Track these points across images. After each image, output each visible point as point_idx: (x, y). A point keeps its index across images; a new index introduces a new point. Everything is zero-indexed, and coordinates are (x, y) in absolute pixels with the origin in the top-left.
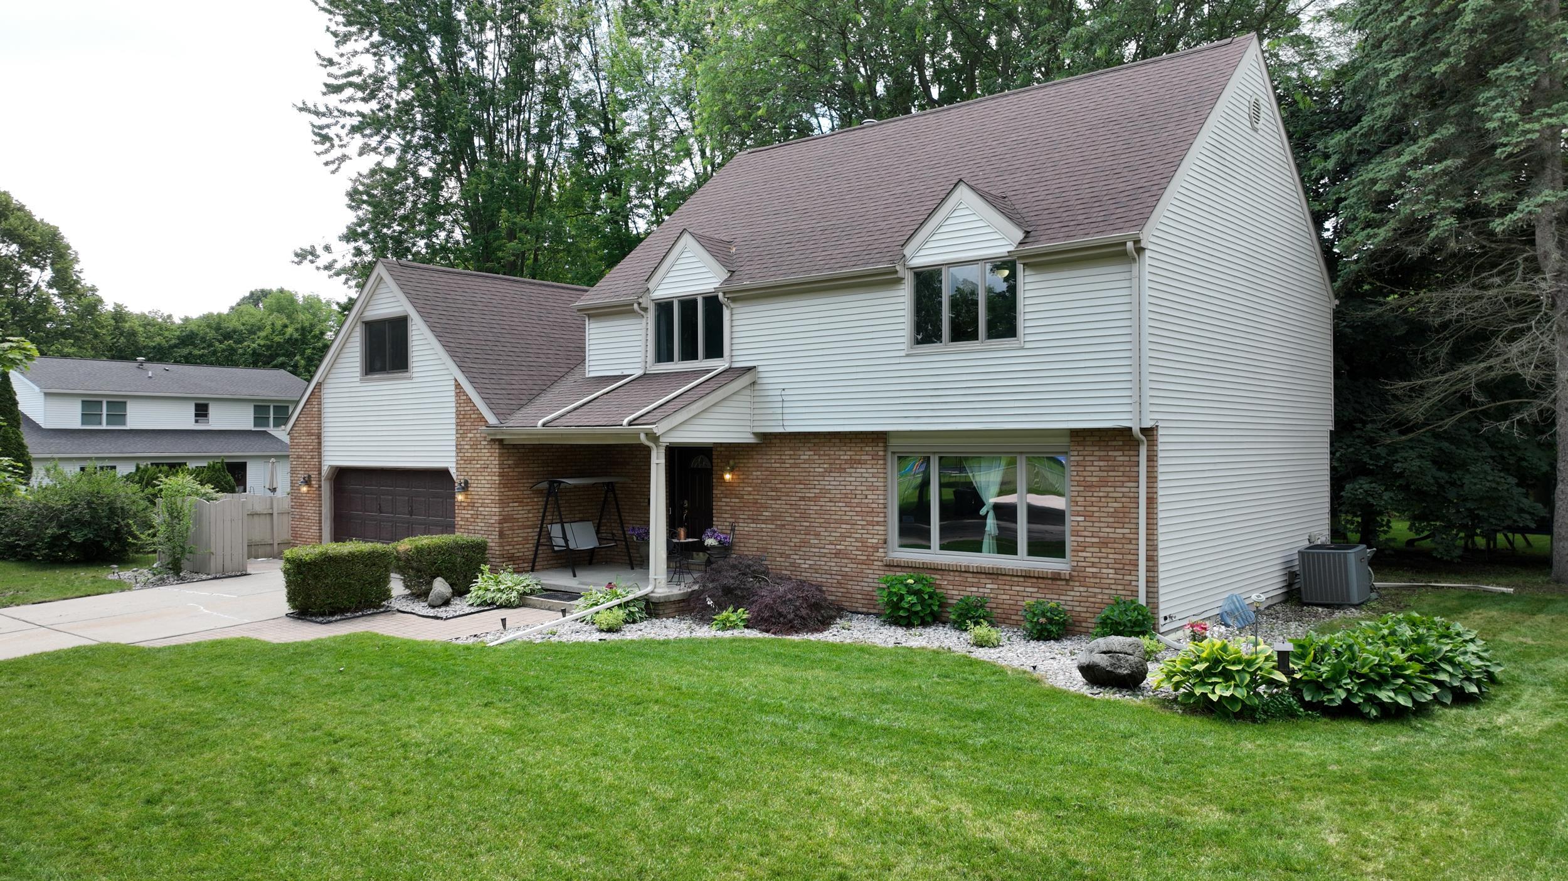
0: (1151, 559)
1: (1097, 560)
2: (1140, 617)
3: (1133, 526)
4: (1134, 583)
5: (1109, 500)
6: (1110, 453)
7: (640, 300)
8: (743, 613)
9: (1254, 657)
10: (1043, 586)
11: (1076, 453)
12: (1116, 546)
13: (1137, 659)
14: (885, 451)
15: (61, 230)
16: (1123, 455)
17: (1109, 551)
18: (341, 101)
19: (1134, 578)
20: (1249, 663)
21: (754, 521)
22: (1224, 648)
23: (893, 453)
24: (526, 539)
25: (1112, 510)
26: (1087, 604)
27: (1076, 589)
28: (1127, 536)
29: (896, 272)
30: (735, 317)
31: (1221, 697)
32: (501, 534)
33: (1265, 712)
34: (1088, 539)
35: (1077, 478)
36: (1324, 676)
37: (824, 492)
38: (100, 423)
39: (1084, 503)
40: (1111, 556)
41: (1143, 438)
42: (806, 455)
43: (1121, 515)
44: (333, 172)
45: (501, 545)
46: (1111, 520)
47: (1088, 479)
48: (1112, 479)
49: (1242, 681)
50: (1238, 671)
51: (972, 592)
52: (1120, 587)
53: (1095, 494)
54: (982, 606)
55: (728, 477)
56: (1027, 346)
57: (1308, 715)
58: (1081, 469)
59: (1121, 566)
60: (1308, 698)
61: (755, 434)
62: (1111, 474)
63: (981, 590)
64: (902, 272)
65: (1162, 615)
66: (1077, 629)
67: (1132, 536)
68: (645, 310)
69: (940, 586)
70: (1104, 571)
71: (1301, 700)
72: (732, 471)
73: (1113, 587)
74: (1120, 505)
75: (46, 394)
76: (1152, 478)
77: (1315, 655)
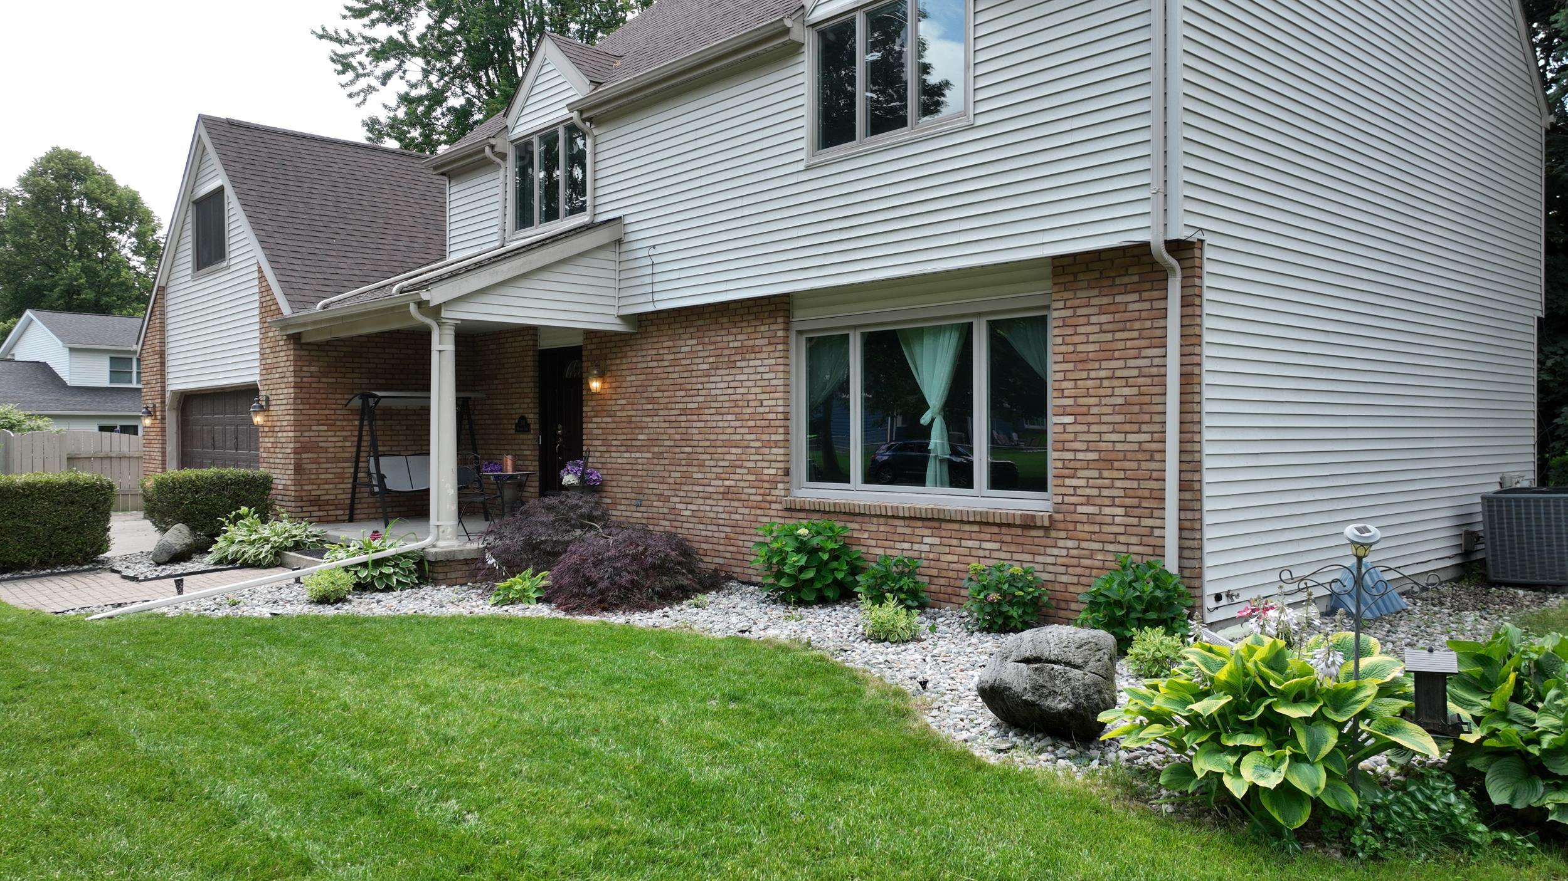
0: (1190, 487)
1: (1095, 492)
2: (1158, 593)
3: (1157, 428)
4: (1157, 532)
5: (1116, 383)
6: (1118, 299)
7: (493, 141)
8: (544, 579)
9: (1351, 684)
10: (1008, 539)
11: (1061, 304)
12: (1127, 465)
13: (1089, 678)
14: (787, 330)
15: (141, 195)
16: (1141, 300)
17: (1116, 474)
18: (364, 26)
19: (1158, 523)
20: (1339, 699)
21: (629, 448)
22: (1276, 662)
23: (800, 333)
24: (340, 477)
25: (1121, 401)
26: (1079, 571)
27: (1061, 543)
28: (1146, 446)
29: (787, 31)
30: (600, 148)
31: (1254, 788)
32: (299, 469)
33: (1379, 830)
34: (1080, 456)
35: (1063, 349)
36: (1546, 741)
37: (711, 398)
38: (130, 382)
39: (1073, 392)
40: (1118, 484)
41: (1173, 262)
42: (688, 345)
43: (1136, 409)
44: (358, 105)
45: (297, 483)
46: (1119, 418)
47: (1080, 348)
48: (1121, 345)
49: (1315, 747)
50: (1308, 721)
51: (902, 550)
52: (1133, 540)
53: (1093, 374)
54: (911, 574)
55: (595, 385)
56: (980, 121)
57: (1498, 842)
58: (1070, 331)
59: (1135, 502)
60: (1499, 797)
61: (622, 317)
62: (1119, 335)
63: (916, 547)
64: (799, 33)
65: (1210, 590)
66: (1062, 613)
67: (1154, 446)
68: (503, 156)
69: (858, 542)
70: (1107, 511)
71: (1481, 798)
72: (602, 375)
73: (1122, 539)
74: (1135, 391)
75: (71, 350)
76: (1191, 338)
77: (1519, 683)
